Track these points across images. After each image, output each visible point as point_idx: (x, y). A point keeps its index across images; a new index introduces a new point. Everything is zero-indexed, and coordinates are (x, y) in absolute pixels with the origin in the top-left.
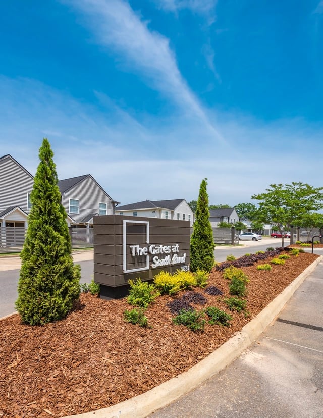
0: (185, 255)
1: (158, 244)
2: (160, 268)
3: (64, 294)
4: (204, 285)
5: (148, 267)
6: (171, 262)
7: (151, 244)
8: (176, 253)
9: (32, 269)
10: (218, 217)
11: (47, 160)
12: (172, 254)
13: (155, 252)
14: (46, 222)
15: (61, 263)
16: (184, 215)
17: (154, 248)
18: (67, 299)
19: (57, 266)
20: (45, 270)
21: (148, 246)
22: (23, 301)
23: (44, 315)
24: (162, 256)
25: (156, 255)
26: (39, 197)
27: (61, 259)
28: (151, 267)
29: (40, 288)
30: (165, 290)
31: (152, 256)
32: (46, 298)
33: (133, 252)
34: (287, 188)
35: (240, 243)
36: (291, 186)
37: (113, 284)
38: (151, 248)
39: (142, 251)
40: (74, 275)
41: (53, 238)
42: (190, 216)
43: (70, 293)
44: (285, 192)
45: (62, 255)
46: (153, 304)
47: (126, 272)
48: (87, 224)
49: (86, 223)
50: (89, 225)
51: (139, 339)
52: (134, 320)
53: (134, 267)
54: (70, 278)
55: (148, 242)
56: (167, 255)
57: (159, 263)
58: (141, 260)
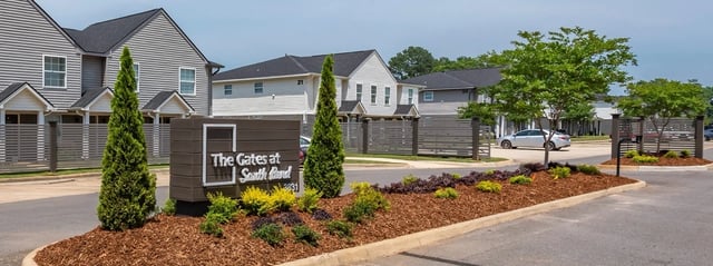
0: (290, 168)
1: (248, 152)
2: (250, 184)
3: (141, 202)
4: (313, 210)
5: (234, 182)
6: (268, 176)
7: (238, 152)
8: (276, 165)
9: (113, 175)
10: (465, 91)
11: (128, 67)
12: (269, 167)
13: (244, 162)
14: (126, 130)
15: (140, 170)
16: (374, 88)
17: (242, 158)
18: (145, 207)
19: (135, 173)
20: (125, 176)
21: (235, 155)
22: (105, 207)
23: (124, 220)
24: (254, 168)
25: (245, 166)
26: (120, 106)
27: (140, 166)
28: (237, 181)
29: (121, 194)
30: (252, 209)
31: (240, 168)
32: (125, 204)
33: (215, 161)
34: (553, 38)
35: (492, 156)
36: (561, 35)
37: (191, 199)
38: (238, 158)
39: (227, 161)
40: (151, 184)
41: (133, 146)
42: (388, 89)
43: (147, 201)
44: (552, 46)
45: (141, 162)
46: (235, 221)
47: (205, 184)
48: (154, 114)
49: (152, 113)
50: (158, 116)
51: (213, 245)
52: (209, 231)
53: (217, 180)
54: (147, 187)
55: (234, 150)
56: (262, 166)
57: (249, 177)
58: (225, 172)
